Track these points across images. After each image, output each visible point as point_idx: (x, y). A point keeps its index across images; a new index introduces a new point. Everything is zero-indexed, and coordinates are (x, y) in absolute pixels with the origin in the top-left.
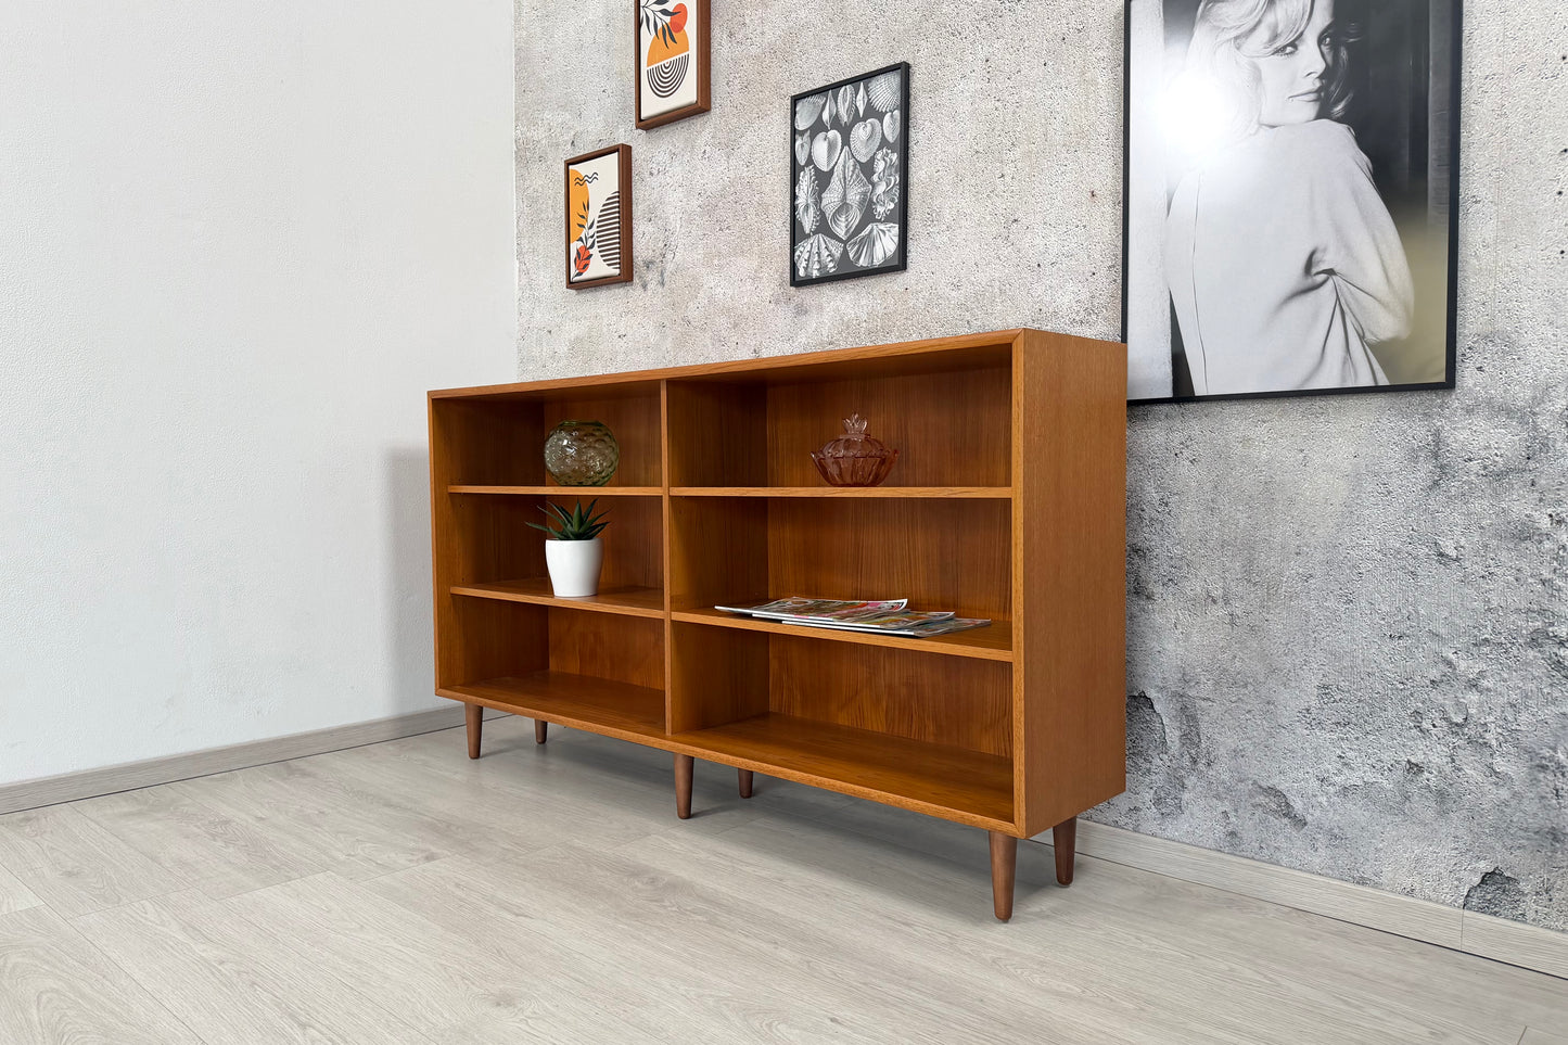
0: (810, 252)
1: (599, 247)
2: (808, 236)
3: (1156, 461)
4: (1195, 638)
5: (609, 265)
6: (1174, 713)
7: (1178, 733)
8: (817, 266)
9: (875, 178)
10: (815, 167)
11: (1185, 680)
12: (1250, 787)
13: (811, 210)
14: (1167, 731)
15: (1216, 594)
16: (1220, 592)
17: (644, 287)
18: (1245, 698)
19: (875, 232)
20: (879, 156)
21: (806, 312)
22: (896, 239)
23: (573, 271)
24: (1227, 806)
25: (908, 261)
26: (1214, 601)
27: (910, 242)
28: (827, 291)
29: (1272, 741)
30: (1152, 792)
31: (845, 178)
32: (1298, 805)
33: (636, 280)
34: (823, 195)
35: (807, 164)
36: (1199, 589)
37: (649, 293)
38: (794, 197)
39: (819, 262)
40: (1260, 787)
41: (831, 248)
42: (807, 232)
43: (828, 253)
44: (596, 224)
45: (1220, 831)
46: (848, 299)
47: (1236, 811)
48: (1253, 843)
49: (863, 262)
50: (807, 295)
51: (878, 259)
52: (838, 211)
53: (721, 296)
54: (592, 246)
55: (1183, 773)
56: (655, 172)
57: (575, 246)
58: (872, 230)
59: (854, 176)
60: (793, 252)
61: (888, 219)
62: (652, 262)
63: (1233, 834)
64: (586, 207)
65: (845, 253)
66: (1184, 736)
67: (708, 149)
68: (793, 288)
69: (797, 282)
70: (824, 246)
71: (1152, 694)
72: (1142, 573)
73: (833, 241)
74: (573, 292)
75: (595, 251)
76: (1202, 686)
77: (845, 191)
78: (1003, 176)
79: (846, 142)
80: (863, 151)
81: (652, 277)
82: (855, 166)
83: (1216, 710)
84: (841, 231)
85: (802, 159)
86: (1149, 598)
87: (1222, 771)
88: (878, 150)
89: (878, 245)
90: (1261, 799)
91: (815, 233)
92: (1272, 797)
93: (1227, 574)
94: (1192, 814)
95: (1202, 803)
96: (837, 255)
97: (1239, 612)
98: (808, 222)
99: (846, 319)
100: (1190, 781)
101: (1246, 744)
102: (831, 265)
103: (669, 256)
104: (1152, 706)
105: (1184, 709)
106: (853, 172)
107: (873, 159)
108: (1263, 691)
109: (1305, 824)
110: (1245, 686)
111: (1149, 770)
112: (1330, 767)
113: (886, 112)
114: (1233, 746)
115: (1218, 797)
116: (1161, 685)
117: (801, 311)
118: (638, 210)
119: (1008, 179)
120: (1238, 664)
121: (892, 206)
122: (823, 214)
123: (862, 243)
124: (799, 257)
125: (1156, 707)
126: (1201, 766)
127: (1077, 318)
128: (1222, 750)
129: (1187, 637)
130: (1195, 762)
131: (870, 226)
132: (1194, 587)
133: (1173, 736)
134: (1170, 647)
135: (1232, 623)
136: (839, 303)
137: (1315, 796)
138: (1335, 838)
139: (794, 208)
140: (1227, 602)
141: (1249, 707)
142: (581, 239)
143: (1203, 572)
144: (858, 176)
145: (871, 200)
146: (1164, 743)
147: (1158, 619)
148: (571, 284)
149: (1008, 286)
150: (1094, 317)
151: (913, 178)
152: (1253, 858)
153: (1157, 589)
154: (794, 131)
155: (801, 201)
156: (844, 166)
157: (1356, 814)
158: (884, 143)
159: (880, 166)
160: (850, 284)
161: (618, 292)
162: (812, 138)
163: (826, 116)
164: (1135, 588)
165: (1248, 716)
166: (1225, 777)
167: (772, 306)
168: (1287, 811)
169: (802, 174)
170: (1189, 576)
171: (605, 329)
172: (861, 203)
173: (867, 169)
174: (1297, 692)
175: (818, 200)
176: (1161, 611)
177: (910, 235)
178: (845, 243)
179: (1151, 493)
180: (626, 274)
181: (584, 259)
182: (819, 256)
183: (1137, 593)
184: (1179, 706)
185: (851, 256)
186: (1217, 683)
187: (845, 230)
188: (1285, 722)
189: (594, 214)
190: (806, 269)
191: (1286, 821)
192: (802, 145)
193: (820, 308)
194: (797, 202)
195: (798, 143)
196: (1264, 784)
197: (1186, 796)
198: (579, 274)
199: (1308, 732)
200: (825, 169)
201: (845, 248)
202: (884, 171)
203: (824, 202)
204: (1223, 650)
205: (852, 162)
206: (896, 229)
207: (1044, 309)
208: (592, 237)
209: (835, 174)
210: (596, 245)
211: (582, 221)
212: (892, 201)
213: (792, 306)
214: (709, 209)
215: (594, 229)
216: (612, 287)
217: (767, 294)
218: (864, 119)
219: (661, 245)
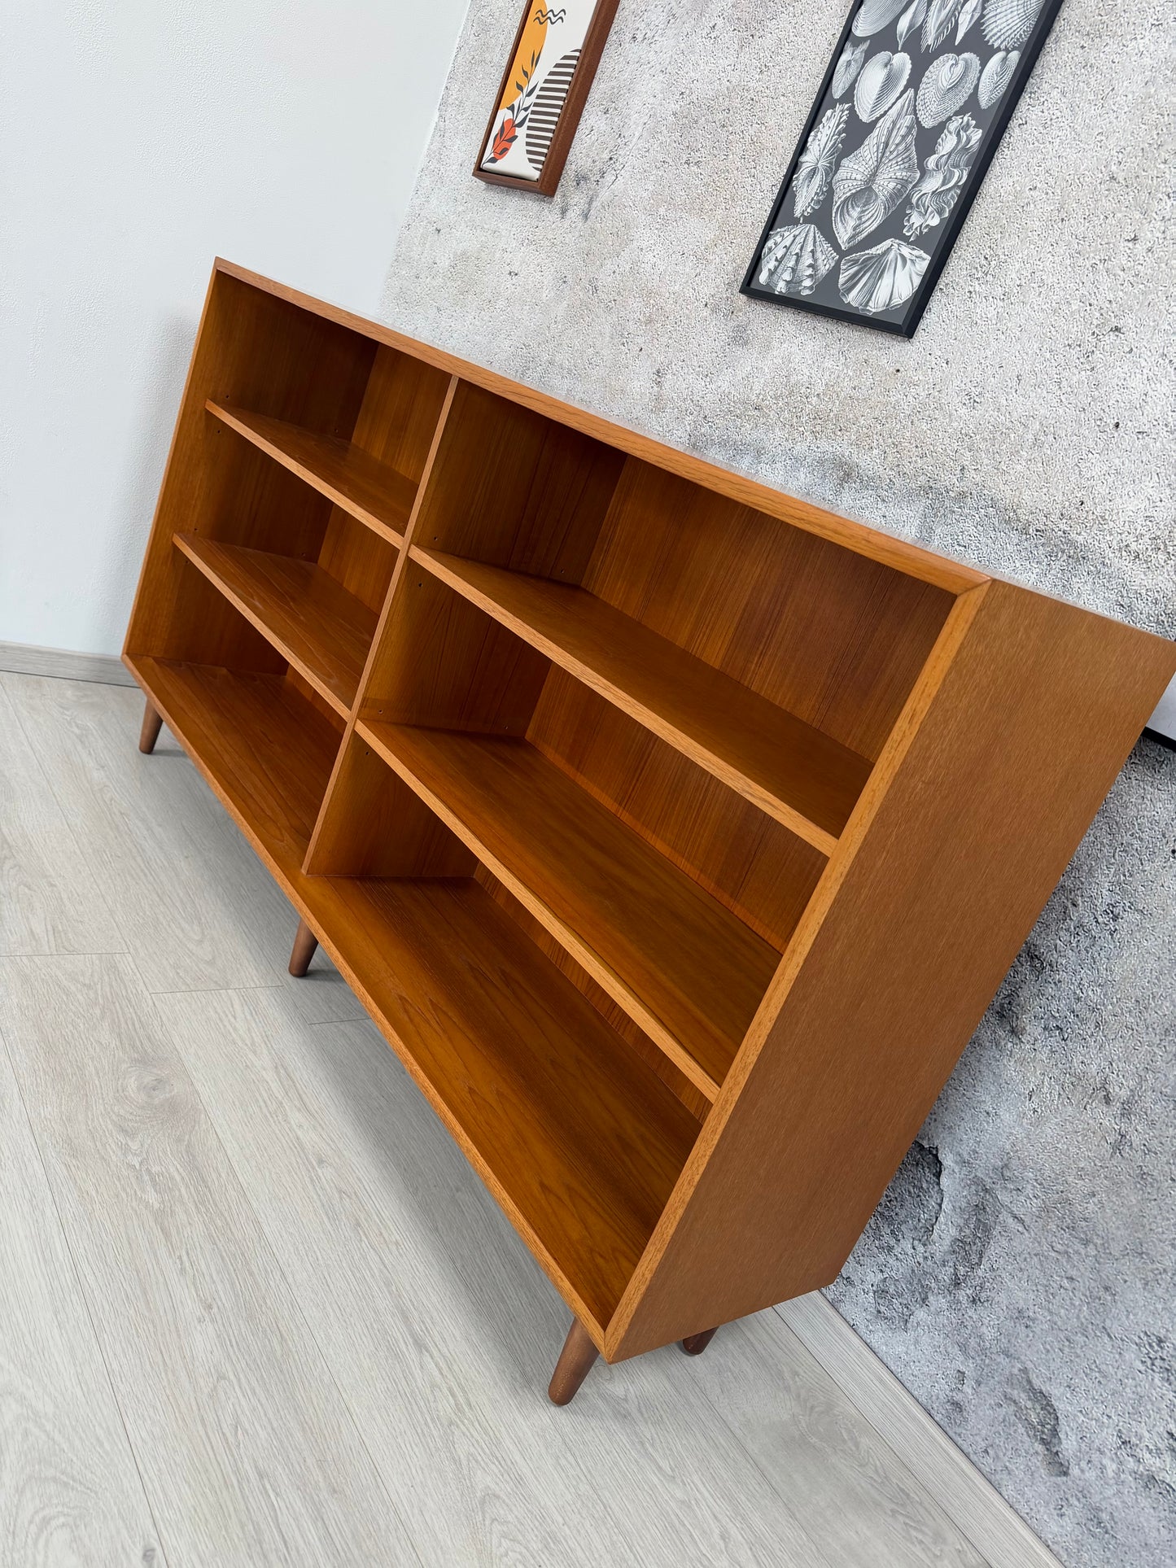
0: (787, 248)
1: (529, 128)
2: (795, 222)
3: (1136, 844)
4: (1050, 1130)
5: (531, 161)
6: (964, 1205)
7: (953, 1232)
8: (787, 276)
9: (931, 162)
10: (852, 110)
11: (1003, 1172)
12: (1015, 1371)
13: (817, 180)
14: (942, 1219)
15: (1120, 1093)
16: (1124, 1094)
17: (564, 212)
18: (1075, 1257)
19: (891, 256)
20: (953, 126)
21: (746, 343)
22: (917, 281)
23: (488, 154)
24: (969, 1368)
25: (921, 326)
26: (1107, 1100)
27: (937, 295)
28: (787, 320)
29: (1080, 1339)
30: (880, 1276)
31: (887, 144)
32: (1069, 1445)
33: (558, 197)
34: (845, 162)
35: (842, 100)
36: (1094, 1068)
37: (567, 223)
38: (802, 148)
39: (794, 270)
40: (1029, 1382)
41: (819, 255)
42: (797, 214)
43: (810, 261)
44: (537, 92)
45: (942, 1389)
46: (809, 348)
47: (979, 1383)
48: (977, 1438)
49: (853, 298)
50: (760, 314)
51: (876, 306)
52: (854, 198)
53: (648, 267)
54: (521, 124)
55: (933, 1285)
56: (640, 37)
57: (504, 115)
58: (888, 250)
59: (901, 148)
60: (765, 238)
61: (920, 242)
62: (585, 178)
63: (957, 1406)
64: (535, 60)
65: (835, 272)
66: (961, 1246)
67: (720, 22)
68: (743, 297)
69: (750, 288)
70: (810, 247)
71: (948, 1159)
72: (1024, 993)
73: (826, 245)
74: (482, 184)
75: (521, 132)
76: (1022, 1199)
77: (877, 167)
78: (1135, 239)
79: (915, 82)
80: (934, 108)
81: (577, 200)
82: (910, 128)
83: (1024, 1242)
84: (843, 234)
85: (838, 89)
86: (1014, 1032)
87: (988, 1323)
88: (956, 114)
89: (887, 279)
90: (1023, 1398)
91: (808, 220)
92: (1038, 1407)
93: (1150, 1076)
94: (916, 1342)
95: (939, 1339)
96: (823, 270)
97: (1136, 1141)
98: (805, 198)
99: (793, 379)
100: (938, 1301)
101: (1042, 1315)
102: (808, 283)
103: (609, 178)
104: (938, 1175)
105: (980, 1208)
106: (904, 137)
107: (941, 127)
108: (1108, 1269)
109: (1066, 1474)
110: (1086, 1242)
111: (890, 1249)
112: (1147, 1434)
113: (999, 49)
114: (1021, 1305)
115: (963, 1348)
116: (966, 1157)
117: (740, 338)
118: (599, 89)
119: (1140, 248)
120: (1091, 1207)
121: (935, 221)
122: (830, 192)
123: (865, 265)
124: (770, 250)
125: (945, 1180)
126: (963, 1294)
127: (1133, 546)
128: (1002, 1298)
129: (1039, 1120)
130: (957, 1283)
131: (888, 243)
132: (1090, 1061)
133: (946, 1231)
134: (1007, 1117)
135: (1117, 1148)
136: (795, 349)
137: (1102, 1453)
138: (1096, 1521)
139: (794, 167)
140: (1126, 1113)
141: (1073, 1273)
142: (512, 108)
143: (1115, 1049)
144: (907, 149)
145: (909, 198)
146: (929, 1230)
147: (1010, 1069)
148: (479, 171)
149: (1051, 438)
150: (1162, 556)
151: (989, 186)
152: (967, 1456)
153: (1033, 1030)
154: (847, 35)
155: (808, 159)
156: (894, 123)
157: (1147, 1520)
158: (971, 105)
159: (947, 143)
160: (822, 325)
161: (530, 205)
162: (869, 55)
163: (903, 25)
164: (1002, 1006)
165: (1066, 1283)
166: (989, 1333)
167: (706, 313)
168: (1049, 1437)
169: (829, 112)
170: (1091, 1041)
171: (498, 255)
172: (893, 197)
173: (926, 140)
174: (1159, 1306)
175: (834, 167)
176: (1022, 1062)
177: (942, 283)
178: (842, 254)
179: (1102, 888)
180: (547, 185)
181: (506, 139)
182: (797, 261)
183: (1001, 1016)
184: (975, 1200)
185: (842, 279)
186: (1045, 1209)
187: (850, 232)
188: (1116, 1330)
189: (539, 76)
190: (772, 273)
191: (1040, 1448)
192: (849, 63)
193: (767, 347)
194: (803, 159)
195: (844, 58)
196: (1037, 1383)
197: (921, 1314)
198: (493, 160)
199: (1142, 1368)
200: (865, 117)
201: (838, 263)
202: (950, 154)
203: (842, 173)
204: (1081, 1174)
205: (907, 120)
206: (923, 262)
207: (1088, 504)
208: (526, 109)
209: (876, 132)
210: (527, 124)
211: (522, 80)
212: (940, 212)
213: (732, 324)
214: (686, 123)
215: (533, 99)
216: (528, 195)
217: (706, 291)
218: (959, 51)
219: (606, 156)
